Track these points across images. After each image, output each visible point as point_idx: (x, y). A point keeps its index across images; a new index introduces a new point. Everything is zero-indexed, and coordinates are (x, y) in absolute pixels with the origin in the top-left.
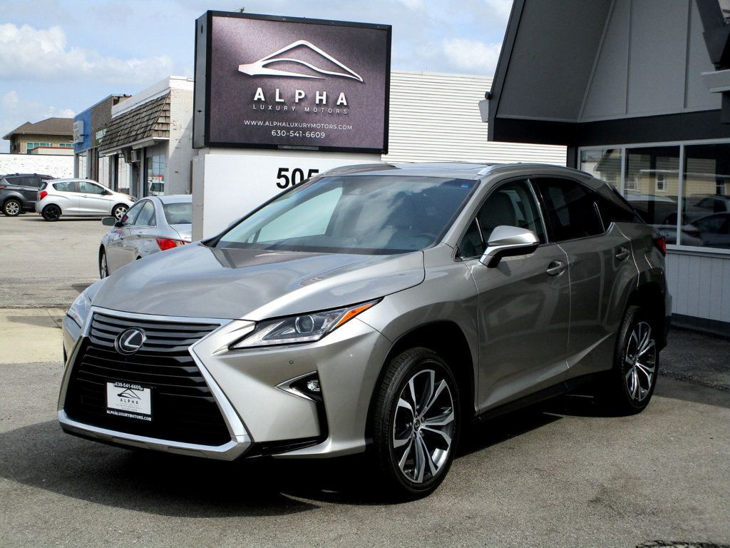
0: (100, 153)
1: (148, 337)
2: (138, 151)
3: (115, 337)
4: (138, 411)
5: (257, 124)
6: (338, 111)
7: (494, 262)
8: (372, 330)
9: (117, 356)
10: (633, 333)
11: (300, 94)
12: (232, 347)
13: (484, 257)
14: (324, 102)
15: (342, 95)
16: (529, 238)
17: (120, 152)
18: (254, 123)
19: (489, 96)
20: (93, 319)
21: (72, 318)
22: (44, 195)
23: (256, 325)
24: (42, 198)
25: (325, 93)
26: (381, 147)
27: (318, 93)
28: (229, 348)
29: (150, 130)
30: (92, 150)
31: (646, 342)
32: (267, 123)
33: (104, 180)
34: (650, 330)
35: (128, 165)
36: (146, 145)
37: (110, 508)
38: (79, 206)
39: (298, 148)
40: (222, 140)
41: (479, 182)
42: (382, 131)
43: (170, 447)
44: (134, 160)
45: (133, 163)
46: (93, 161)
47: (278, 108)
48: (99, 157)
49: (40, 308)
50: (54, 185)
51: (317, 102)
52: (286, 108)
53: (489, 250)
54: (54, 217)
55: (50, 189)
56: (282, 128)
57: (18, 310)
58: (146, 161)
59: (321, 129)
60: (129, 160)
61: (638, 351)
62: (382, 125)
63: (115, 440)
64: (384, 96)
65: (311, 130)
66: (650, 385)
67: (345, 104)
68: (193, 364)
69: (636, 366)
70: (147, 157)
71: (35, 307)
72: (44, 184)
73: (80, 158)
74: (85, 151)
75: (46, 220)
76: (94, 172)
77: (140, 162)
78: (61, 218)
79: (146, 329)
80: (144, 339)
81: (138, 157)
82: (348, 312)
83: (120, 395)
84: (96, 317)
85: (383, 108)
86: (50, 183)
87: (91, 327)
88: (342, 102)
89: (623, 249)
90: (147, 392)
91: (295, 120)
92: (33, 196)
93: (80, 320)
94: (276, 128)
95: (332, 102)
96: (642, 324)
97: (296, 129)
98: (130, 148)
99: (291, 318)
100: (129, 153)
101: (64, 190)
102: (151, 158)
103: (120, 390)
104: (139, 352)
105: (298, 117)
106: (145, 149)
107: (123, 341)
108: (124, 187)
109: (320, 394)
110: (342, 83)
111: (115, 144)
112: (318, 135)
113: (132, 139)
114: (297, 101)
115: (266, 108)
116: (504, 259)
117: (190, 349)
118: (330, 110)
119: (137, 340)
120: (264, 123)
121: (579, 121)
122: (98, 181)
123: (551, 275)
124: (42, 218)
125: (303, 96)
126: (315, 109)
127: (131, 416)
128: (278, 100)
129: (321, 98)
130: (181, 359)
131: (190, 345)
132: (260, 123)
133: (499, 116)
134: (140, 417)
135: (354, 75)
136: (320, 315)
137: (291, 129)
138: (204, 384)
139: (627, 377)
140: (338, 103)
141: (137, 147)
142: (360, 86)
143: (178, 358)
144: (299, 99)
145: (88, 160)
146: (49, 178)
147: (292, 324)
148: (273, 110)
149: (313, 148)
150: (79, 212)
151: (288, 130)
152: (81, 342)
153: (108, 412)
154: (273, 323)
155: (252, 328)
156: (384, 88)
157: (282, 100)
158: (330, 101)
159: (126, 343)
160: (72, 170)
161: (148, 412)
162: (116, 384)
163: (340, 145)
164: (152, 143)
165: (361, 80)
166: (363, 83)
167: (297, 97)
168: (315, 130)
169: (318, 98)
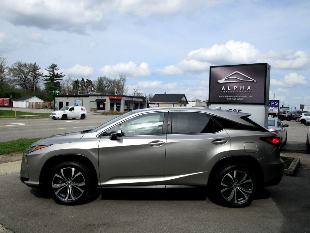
6: (247, 92)
7: (113, 139)
8: (42, 153)
11: (235, 87)
13: (110, 137)
14: (243, 89)
15: (249, 87)
18: (222, 96)
25: (243, 87)
26: (263, 102)
27: (241, 87)
32: (226, 96)
39: (235, 103)
40: (213, 101)
42: (264, 97)
47: (229, 92)
51: (241, 89)
52: (231, 92)
56: (230, 98)
59: (242, 98)
64: (264, 86)
65: (239, 98)
67: (250, 89)
82: (39, 147)
94: (228, 98)
97: (234, 98)
105: (235, 94)
110: (249, 83)
114: (234, 89)
115: (225, 92)
118: (245, 92)
126: (240, 92)
128: (229, 89)
132: (224, 96)
135: (253, 80)
137: (233, 98)
140: (248, 89)
142: (255, 84)
148: (227, 93)
149: (240, 103)
151: (232, 98)
158: (245, 89)
163: (249, 102)
166: (257, 82)
167: (235, 88)
168: (240, 98)
169: (241, 88)
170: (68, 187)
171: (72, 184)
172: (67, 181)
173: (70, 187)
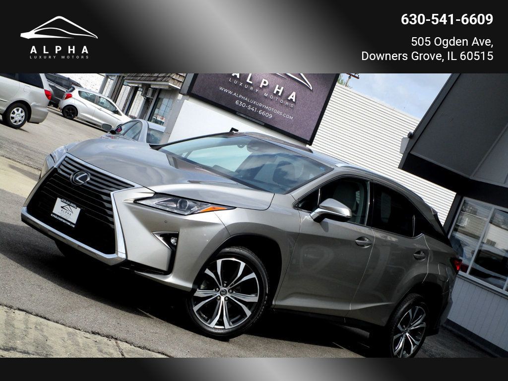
0: (125, 81)
1: (91, 179)
2: (155, 90)
3: (72, 173)
4: (69, 220)
5: (228, 92)
6: (287, 103)
7: (319, 219)
8: (220, 222)
9: (69, 184)
10: (410, 311)
11: (265, 83)
12: (136, 201)
13: (313, 213)
14: (280, 94)
15: (294, 94)
16: (346, 212)
17: (140, 86)
18: (226, 91)
19: (411, 136)
20: (64, 160)
21: (52, 157)
22: (69, 96)
23: (155, 194)
24: (66, 98)
25: (282, 88)
26: (308, 139)
27: (277, 86)
28: (134, 202)
29: (169, 77)
30: (120, 76)
31: (419, 322)
32: (235, 94)
33: (120, 104)
34: (425, 315)
35: (143, 98)
36: (162, 87)
37: (31, 272)
38: (93, 115)
39: (250, 119)
40: (200, 94)
41: (333, 169)
42: (313, 128)
43: (79, 246)
44: (149, 96)
45: (147, 98)
46: (118, 86)
47: (246, 87)
48: (123, 84)
49: (34, 168)
50: (80, 92)
51: (275, 92)
52: (252, 88)
53: (318, 210)
54: (70, 116)
55: (75, 94)
56: (244, 101)
57: (18, 164)
58: (158, 100)
59: (271, 112)
60: (144, 94)
61: (411, 326)
62: (315, 124)
63: (49, 233)
64: (323, 104)
65: (263, 109)
66: (412, 352)
67: (294, 100)
68: (110, 202)
69: (406, 335)
70: (160, 97)
71: (31, 167)
72: (72, 89)
73: (109, 80)
74: (115, 76)
75: (64, 116)
76: (115, 95)
77: (152, 99)
78: (74, 119)
79: (92, 175)
80: (88, 179)
81: (153, 95)
82: (210, 207)
83: (62, 207)
84: (66, 159)
85: (319, 113)
86: (77, 89)
87: (61, 164)
88: (292, 98)
89: (422, 253)
90: (79, 210)
91: (255, 99)
92: (60, 95)
93: (57, 158)
94: (240, 99)
95: (285, 96)
96: (419, 309)
97: (253, 105)
98: (149, 86)
99: (177, 198)
100: (147, 90)
101: (87, 98)
102: (163, 99)
103: (64, 205)
104: (83, 185)
105: (258, 98)
106: (161, 90)
107: (77, 176)
108: (133, 114)
109: (176, 247)
110: (297, 86)
111: (139, 78)
112: (267, 115)
113: (153, 79)
114: (261, 86)
115: (238, 84)
116: (326, 220)
117: (112, 193)
118: (282, 101)
119: (84, 179)
120: (233, 93)
121: (472, 177)
122: (115, 103)
123: (358, 245)
124: (61, 114)
125: (266, 85)
126: (271, 97)
127: (64, 221)
128: (248, 81)
129: (279, 90)
130: (105, 197)
131: (112, 191)
132: (230, 92)
133: (412, 153)
134: (69, 224)
135: (307, 83)
136: (194, 202)
137: (251, 104)
138: (112, 216)
139: (395, 337)
140: (289, 98)
141: (154, 87)
142: (308, 92)
143: (103, 196)
144: (263, 86)
145: (114, 83)
146: (78, 85)
147: (176, 202)
148: (242, 87)
149: (260, 123)
150: (92, 119)
151: (248, 104)
152: (52, 170)
153: (52, 215)
154: (165, 197)
155: (152, 195)
156: (325, 100)
157: (251, 82)
158: (284, 95)
159: (77, 179)
160: (99, 87)
161: (75, 222)
162: (62, 200)
163: (280, 128)
164: (167, 88)
165: (311, 88)
166: (312, 91)
167: (262, 84)
168: (266, 111)
169: (276, 89)
170: (220, 299)
171: (228, 295)
172: (220, 287)
173: (223, 298)
